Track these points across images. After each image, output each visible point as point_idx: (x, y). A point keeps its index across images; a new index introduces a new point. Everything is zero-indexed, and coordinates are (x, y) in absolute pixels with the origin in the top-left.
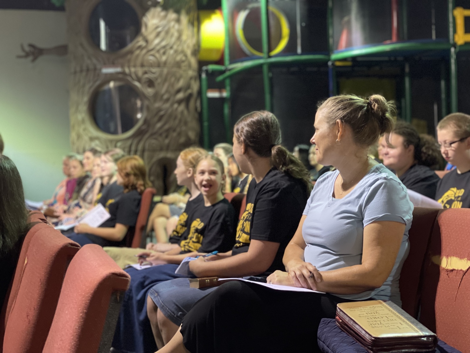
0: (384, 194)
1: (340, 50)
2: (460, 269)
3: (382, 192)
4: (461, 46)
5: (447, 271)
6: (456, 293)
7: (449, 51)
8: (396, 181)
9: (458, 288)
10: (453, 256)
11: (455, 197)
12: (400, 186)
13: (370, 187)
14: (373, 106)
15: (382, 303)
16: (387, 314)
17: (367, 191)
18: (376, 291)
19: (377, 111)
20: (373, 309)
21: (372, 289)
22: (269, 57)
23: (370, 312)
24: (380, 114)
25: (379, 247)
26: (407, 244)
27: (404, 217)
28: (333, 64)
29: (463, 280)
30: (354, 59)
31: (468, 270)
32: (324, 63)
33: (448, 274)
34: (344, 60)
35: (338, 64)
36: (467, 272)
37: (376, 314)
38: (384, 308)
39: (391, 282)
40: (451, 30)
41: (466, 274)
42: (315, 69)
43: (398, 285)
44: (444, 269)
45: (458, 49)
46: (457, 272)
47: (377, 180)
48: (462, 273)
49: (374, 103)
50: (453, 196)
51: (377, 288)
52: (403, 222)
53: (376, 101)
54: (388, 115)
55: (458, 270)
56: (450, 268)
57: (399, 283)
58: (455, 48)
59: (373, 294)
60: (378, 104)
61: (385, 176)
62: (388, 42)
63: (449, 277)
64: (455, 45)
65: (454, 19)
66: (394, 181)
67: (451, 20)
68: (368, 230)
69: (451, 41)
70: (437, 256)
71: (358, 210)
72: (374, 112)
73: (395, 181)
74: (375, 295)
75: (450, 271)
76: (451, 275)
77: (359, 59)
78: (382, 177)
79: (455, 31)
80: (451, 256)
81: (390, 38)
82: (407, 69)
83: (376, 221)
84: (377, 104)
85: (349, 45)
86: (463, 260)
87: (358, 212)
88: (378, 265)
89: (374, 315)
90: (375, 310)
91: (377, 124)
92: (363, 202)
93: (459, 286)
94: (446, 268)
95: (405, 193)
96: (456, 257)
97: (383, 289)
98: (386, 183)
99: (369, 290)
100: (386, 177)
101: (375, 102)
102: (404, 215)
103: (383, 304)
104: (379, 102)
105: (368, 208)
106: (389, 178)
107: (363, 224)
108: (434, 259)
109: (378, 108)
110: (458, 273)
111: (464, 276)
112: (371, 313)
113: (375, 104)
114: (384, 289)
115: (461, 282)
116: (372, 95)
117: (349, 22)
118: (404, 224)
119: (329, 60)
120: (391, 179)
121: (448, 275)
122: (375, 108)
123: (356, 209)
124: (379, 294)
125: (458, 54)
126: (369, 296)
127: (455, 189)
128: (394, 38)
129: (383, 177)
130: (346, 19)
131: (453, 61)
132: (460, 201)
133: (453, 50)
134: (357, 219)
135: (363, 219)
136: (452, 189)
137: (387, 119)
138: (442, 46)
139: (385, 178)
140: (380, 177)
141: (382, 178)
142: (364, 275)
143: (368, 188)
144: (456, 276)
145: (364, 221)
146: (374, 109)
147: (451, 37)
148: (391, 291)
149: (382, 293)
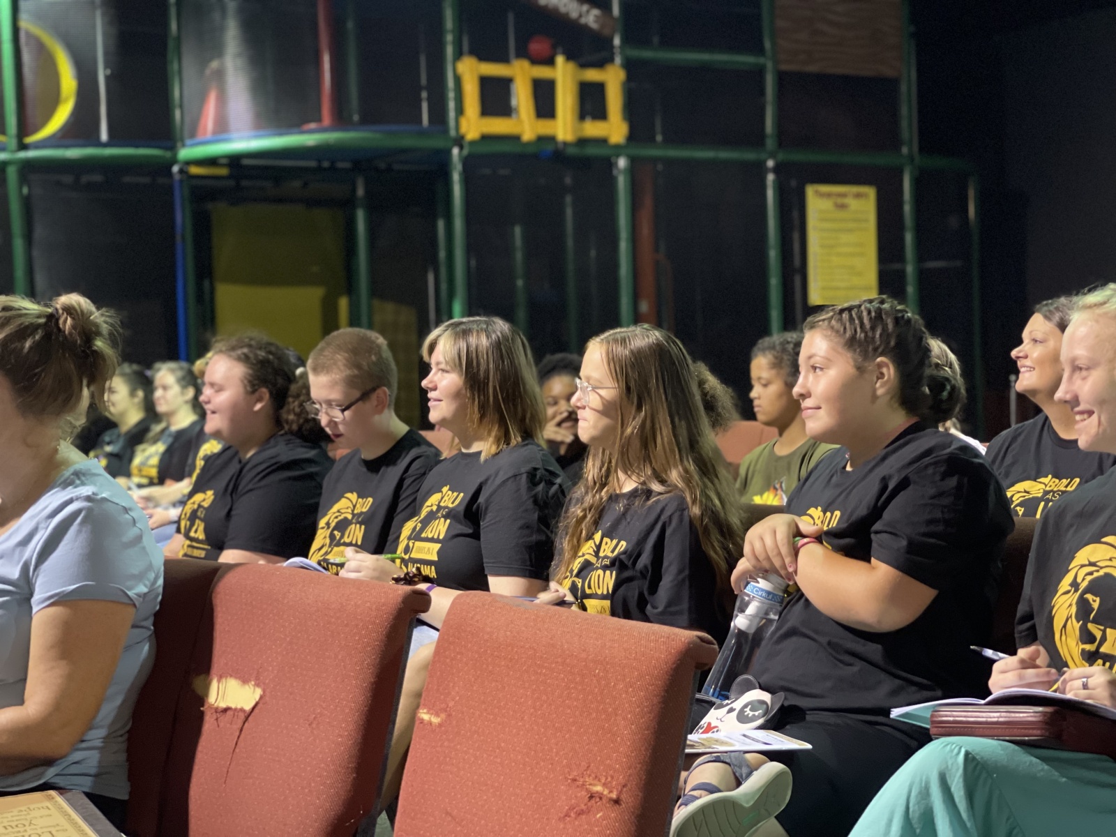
0: (84, 536)
1: (200, 138)
2: (239, 707)
3: (79, 531)
4: (472, 143)
5: (216, 710)
6: (228, 763)
7: (448, 152)
8: (117, 504)
9: (232, 751)
10: (231, 676)
11: (354, 515)
12: (127, 516)
13: (50, 520)
14: (61, 321)
15: (53, 798)
16: (54, 826)
17: (43, 528)
18: (59, 765)
19: (70, 334)
20: (25, 815)
21: (49, 762)
22: (23, 147)
23: (13, 824)
24: (79, 342)
25: (64, 663)
26: (147, 648)
27: (129, 590)
28: (181, 171)
29: (243, 732)
30: (235, 160)
31: (254, 708)
32: (164, 168)
33: (217, 719)
34: (212, 161)
35: (195, 170)
36: (253, 714)
37: (27, 828)
38: (53, 811)
39: (101, 740)
40: (452, 105)
41: (250, 718)
42: (145, 180)
43: (124, 746)
44: (211, 706)
45: (465, 152)
46: (234, 715)
47: (70, 501)
48: (242, 716)
49: (65, 314)
50: (350, 511)
51: (61, 758)
52: (127, 601)
53: (69, 310)
54: (99, 344)
55: (236, 709)
56: (223, 705)
57: (129, 739)
58: (461, 147)
59: (50, 774)
60: (73, 319)
61: (90, 493)
62: (313, 126)
63: (218, 726)
64: (459, 141)
65: (458, 80)
66: (110, 504)
67: (451, 83)
68: (42, 619)
69: (453, 133)
70: (202, 677)
71: (20, 576)
72: (65, 337)
73: (113, 505)
74: (57, 775)
75: (222, 711)
76: (224, 719)
77: (246, 162)
78: (80, 494)
79: (460, 111)
80: (226, 677)
81: (319, 119)
82: (360, 192)
83: (59, 600)
84: (71, 317)
85: (222, 128)
86: (247, 687)
87: (18, 579)
88: (58, 706)
89: (22, 829)
90: (28, 817)
91: (72, 366)
92: (33, 555)
93: (235, 748)
94: (216, 705)
95: (139, 530)
96: (236, 678)
97: (76, 760)
98: (89, 510)
99: (42, 765)
100: (92, 496)
101: (67, 314)
102: (129, 583)
103: (56, 801)
104: (74, 312)
105: (41, 571)
106: (99, 497)
107: (31, 608)
108: (197, 683)
109: (74, 327)
110: (236, 717)
111: (246, 724)
112: (17, 826)
113: (66, 319)
114: (81, 758)
115: (239, 737)
116: (59, 295)
117: (220, 75)
118: (129, 604)
119: (174, 161)
120: (104, 499)
121: (217, 721)
122: (67, 327)
123: (14, 573)
124: (65, 772)
125: (467, 162)
126: (40, 779)
127: (353, 496)
128: (327, 120)
129: (85, 494)
130: (214, 64)
131: (456, 177)
132: (361, 523)
133: (455, 151)
134: (18, 597)
135: (31, 595)
136: (349, 495)
137: (97, 355)
138: (436, 143)
139: (88, 499)
140: (77, 496)
141: (80, 498)
142: (23, 731)
143: (46, 522)
144: (231, 724)
145: (33, 600)
146: (64, 331)
147: (452, 123)
148: (100, 762)
149: (74, 769)
